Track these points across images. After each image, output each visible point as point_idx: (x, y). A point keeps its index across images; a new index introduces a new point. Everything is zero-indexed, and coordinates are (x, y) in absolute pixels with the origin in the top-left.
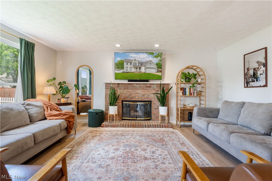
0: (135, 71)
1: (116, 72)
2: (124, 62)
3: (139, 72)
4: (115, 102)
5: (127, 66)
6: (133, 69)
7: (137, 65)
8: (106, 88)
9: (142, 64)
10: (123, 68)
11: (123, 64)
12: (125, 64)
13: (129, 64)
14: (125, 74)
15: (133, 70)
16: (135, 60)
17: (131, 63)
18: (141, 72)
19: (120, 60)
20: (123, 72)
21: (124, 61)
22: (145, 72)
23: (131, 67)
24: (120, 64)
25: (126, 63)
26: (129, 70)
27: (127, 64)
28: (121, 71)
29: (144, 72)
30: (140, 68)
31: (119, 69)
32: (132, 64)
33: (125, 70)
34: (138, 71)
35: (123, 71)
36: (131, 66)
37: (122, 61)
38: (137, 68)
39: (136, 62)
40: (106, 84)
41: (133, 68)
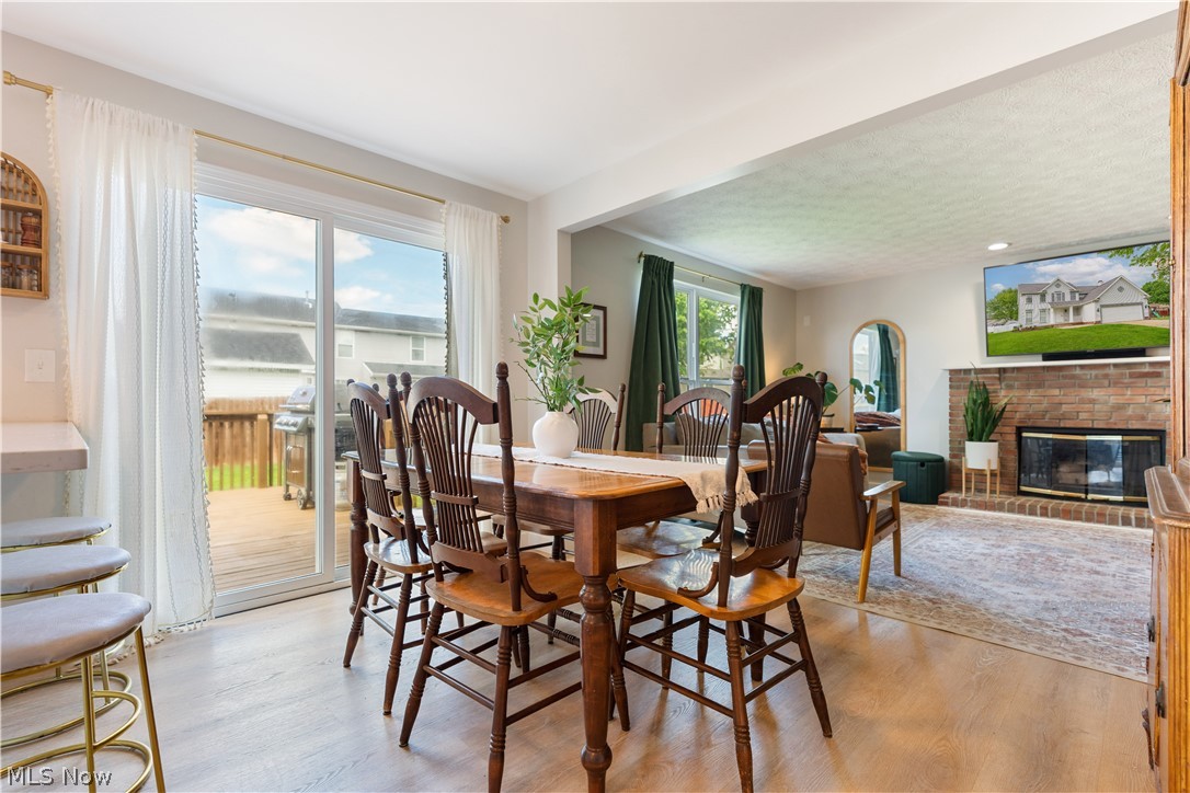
0: (1060, 319)
1: (990, 329)
2: (1019, 295)
3: (1073, 324)
4: (987, 429)
5: (1029, 307)
6: (1052, 315)
7: (1068, 298)
8: (951, 387)
9: (1084, 293)
10: (1014, 315)
11: (1014, 302)
12: (1022, 300)
13: (1036, 299)
14: (1024, 333)
15: (1053, 319)
16: (1058, 283)
17: (1043, 297)
18: (1082, 323)
19: (1004, 291)
20: (1016, 330)
21: (1016, 291)
22: (1099, 322)
23: (1043, 311)
24: (1005, 303)
25: (1026, 297)
26: (1036, 322)
27: (1030, 301)
28: (1010, 326)
29: (1094, 320)
30: (1078, 310)
31: (1002, 321)
32: (1048, 298)
33: (1022, 321)
34: (1071, 321)
35: (1017, 325)
36: (1044, 306)
37: (1010, 291)
38: (1066, 311)
39: (1062, 289)
40: (953, 372)
41: (1052, 310)
